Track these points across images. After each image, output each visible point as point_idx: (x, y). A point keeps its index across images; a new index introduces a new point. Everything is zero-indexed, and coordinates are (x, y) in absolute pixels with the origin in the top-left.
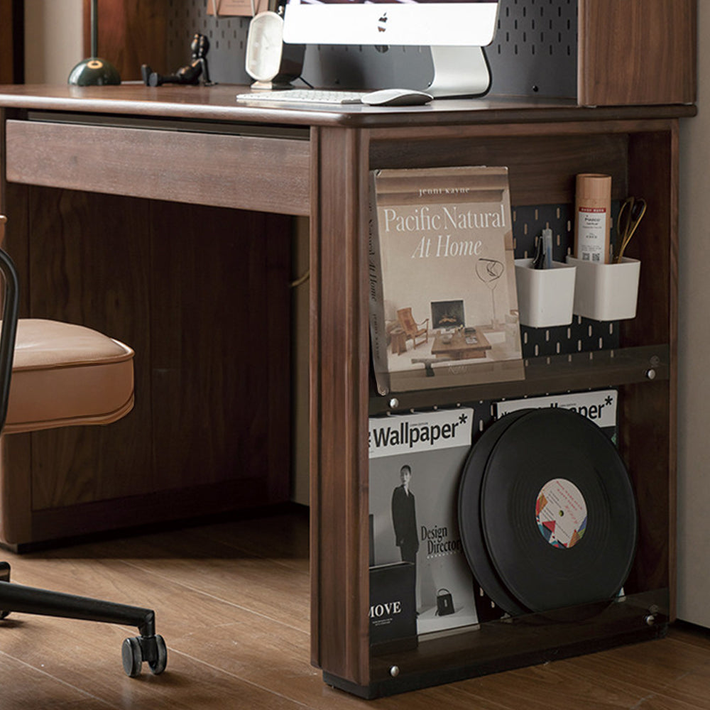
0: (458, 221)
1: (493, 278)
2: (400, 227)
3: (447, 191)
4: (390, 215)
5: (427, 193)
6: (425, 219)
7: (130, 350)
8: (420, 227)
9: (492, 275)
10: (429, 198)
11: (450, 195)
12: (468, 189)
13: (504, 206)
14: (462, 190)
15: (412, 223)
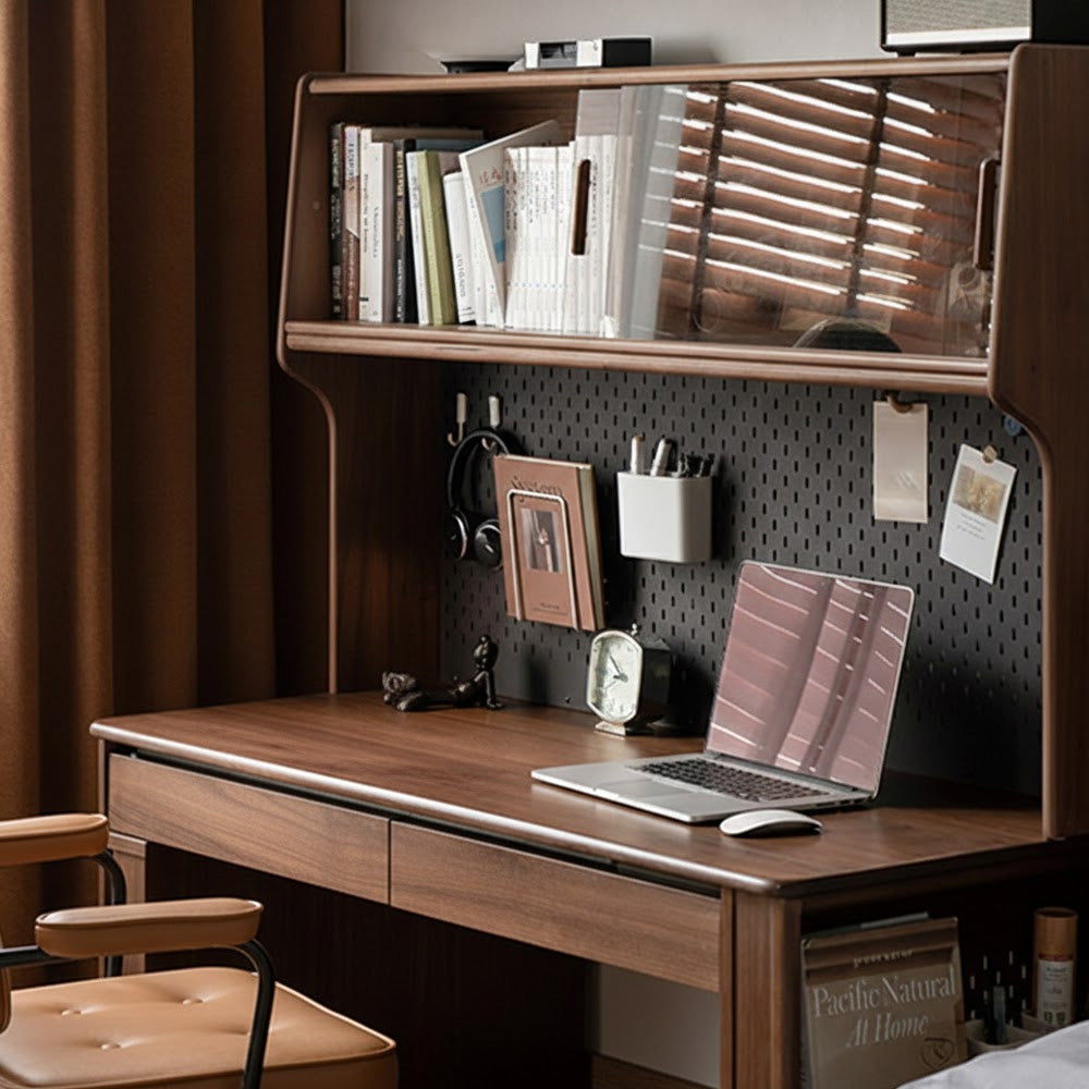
0: (900, 992)
1: (942, 1061)
2: (833, 1010)
3: (887, 957)
4: (821, 995)
5: (863, 961)
6: (862, 995)
7: (392, 1043)
8: (856, 1005)
9: (941, 1057)
10: (866, 968)
11: (891, 961)
12: (910, 952)
13: (954, 968)
14: (904, 953)
15: (846, 1003)
